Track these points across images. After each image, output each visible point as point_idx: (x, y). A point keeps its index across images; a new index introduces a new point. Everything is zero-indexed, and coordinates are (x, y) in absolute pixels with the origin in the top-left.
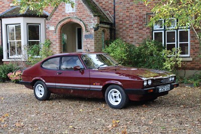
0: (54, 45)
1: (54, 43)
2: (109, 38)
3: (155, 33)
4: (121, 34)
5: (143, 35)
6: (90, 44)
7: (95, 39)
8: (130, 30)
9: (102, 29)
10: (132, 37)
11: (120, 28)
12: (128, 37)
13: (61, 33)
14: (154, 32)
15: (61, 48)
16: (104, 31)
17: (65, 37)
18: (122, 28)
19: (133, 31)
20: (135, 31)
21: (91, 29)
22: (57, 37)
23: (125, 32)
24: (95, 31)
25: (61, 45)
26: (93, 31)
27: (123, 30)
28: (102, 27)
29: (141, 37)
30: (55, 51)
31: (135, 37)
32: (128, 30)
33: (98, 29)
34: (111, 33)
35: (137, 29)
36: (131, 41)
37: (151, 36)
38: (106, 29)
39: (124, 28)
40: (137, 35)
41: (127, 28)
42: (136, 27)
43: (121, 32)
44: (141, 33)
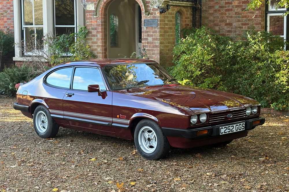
0: (94, 36)
1: (94, 32)
2: (191, 24)
3: (271, 17)
4: (211, 18)
5: (249, 20)
6: (152, 36)
7: (161, 28)
8: (227, 10)
9: (176, 9)
10: (230, 24)
11: (211, 7)
12: (223, 24)
13: (105, 15)
14: (269, 15)
15: (105, 43)
16: (180, 12)
17: (116, 21)
18: (213, 7)
19: (232, 13)
20: (236, 13)
21: (154, 9)
22: (99, 22)
23: (217, 14)
24: (161, 13)
25: (105, 35)
26: (157, 14)
27: (215, 11)
28: (176, 6)
29: (245, 24)
30: (95, 47)
31: (235, 24)
32: (223, 11)
33: (168, 9)
34: (194, 15)
35: (239, 10)
36: (229, 31)
37: (263, 23)
38: (183, 9)
39: (217, 7)
40: (239, 21)
41: (221, 7)
42: (237, 6)
43: (212, 14)
44: (245, 17)
